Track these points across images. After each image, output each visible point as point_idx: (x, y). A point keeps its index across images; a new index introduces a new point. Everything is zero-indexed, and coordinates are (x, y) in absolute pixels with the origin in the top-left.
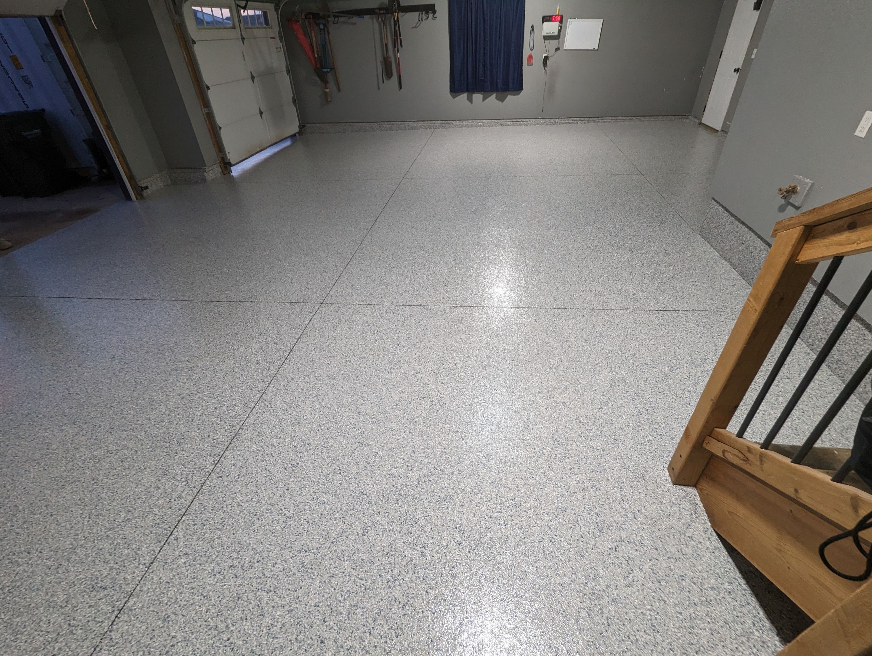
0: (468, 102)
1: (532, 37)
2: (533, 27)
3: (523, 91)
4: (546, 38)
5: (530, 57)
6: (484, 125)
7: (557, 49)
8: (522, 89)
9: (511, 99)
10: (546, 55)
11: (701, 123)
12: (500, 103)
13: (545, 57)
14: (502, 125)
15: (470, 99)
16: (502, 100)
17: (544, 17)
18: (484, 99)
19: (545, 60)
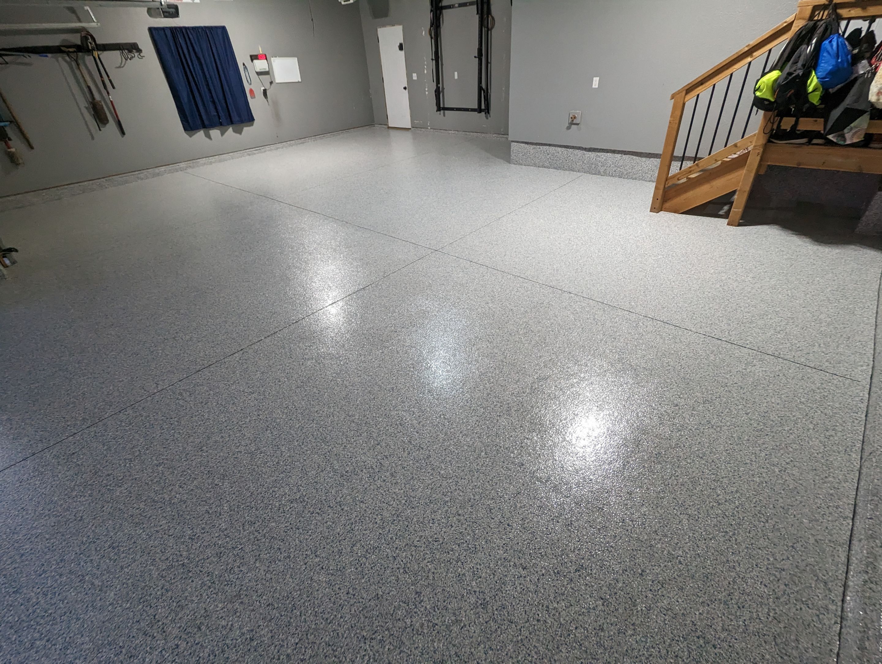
0: (207, 139)
1: (247, 73)
2: (244, 64)
3: (255, 122)
4: (259, 74)
5: (251, 91)
7: (271, 83)
8: (254, 120)
9: (247, 130)
10: (263, 88)
11: (389, 128)
12: (238, 135)
13: (264, 90)
14: (249, 155)
15: (208, 136)
16: (240, 132)
17: (251, 56)
18: (222, 134)
19: (265, 92)
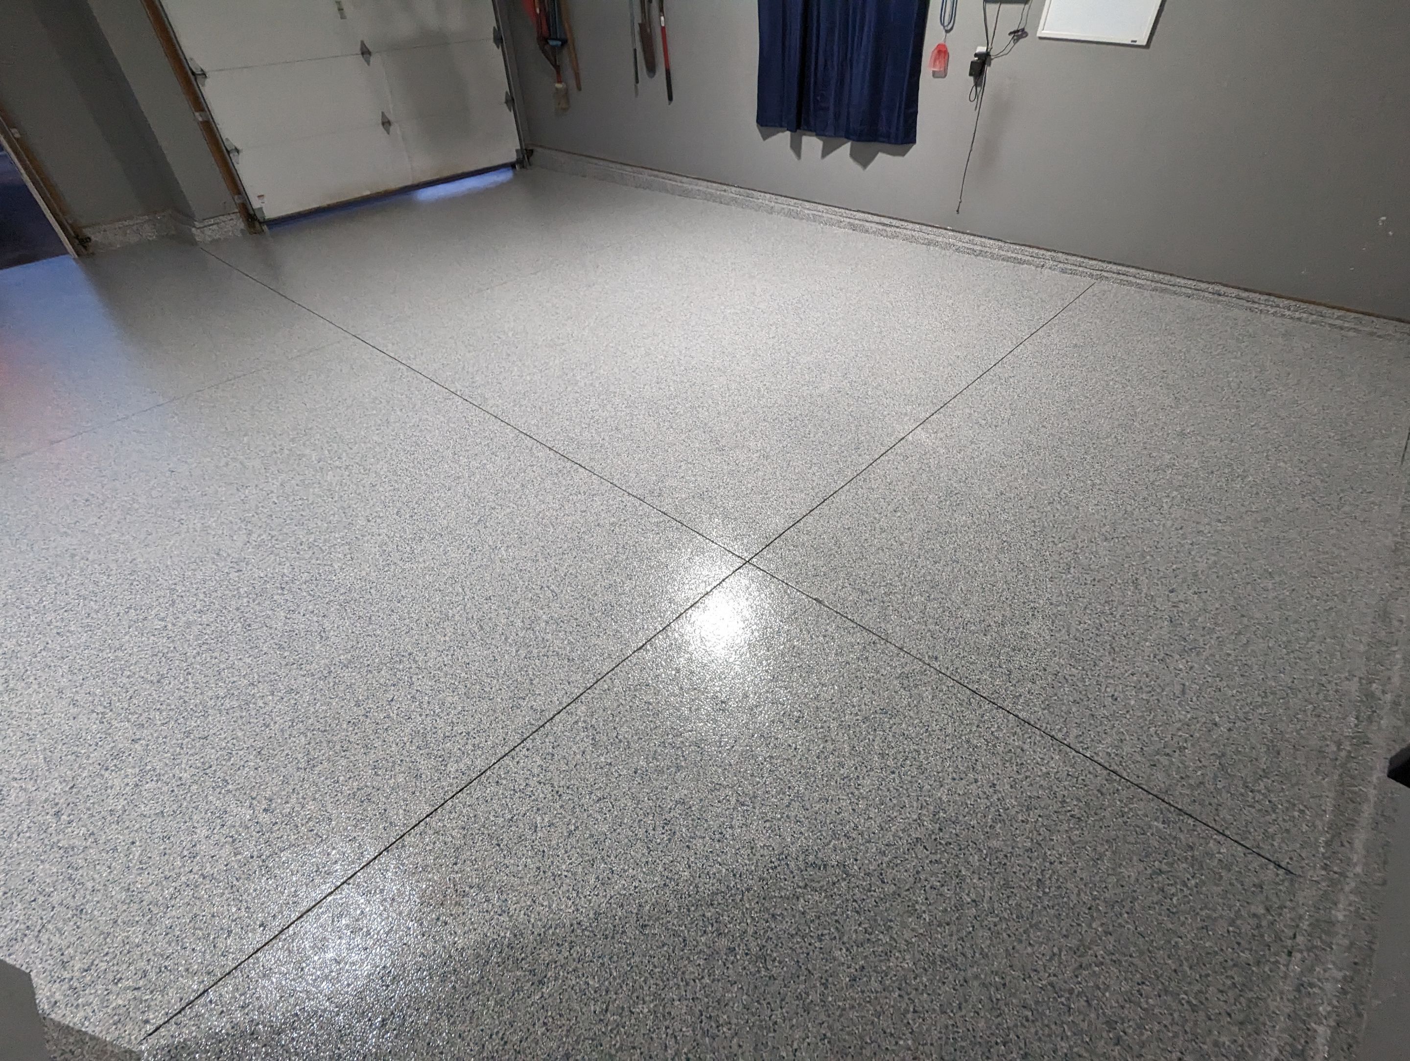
0: (791, 153)
3: (914, 146)
5: (942, 52)
6: (815, 219)
7: (1019, 34)
8: (913, 141)
9: (884, 161)
10: (982, 49)
12: (858, 168)
13: (980, 55)
14: (854, 228)
15: (796, 148)
16: (864, 160)
18: (826, 152)
19: (982, 65)
